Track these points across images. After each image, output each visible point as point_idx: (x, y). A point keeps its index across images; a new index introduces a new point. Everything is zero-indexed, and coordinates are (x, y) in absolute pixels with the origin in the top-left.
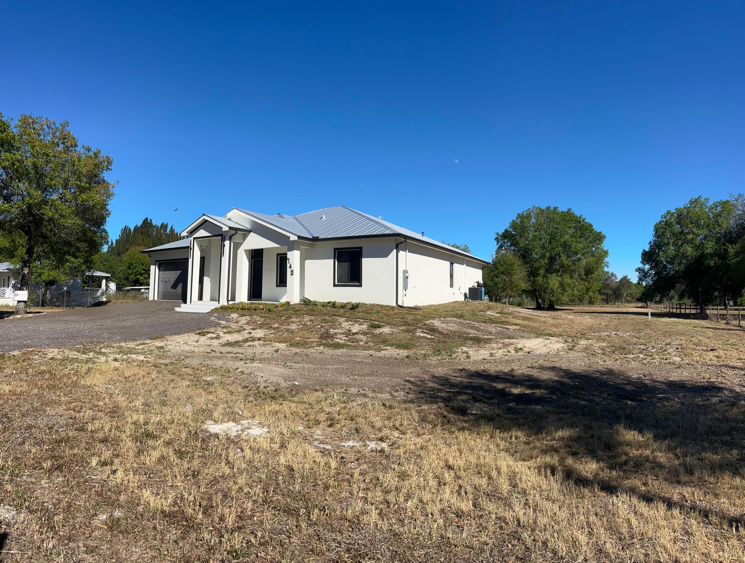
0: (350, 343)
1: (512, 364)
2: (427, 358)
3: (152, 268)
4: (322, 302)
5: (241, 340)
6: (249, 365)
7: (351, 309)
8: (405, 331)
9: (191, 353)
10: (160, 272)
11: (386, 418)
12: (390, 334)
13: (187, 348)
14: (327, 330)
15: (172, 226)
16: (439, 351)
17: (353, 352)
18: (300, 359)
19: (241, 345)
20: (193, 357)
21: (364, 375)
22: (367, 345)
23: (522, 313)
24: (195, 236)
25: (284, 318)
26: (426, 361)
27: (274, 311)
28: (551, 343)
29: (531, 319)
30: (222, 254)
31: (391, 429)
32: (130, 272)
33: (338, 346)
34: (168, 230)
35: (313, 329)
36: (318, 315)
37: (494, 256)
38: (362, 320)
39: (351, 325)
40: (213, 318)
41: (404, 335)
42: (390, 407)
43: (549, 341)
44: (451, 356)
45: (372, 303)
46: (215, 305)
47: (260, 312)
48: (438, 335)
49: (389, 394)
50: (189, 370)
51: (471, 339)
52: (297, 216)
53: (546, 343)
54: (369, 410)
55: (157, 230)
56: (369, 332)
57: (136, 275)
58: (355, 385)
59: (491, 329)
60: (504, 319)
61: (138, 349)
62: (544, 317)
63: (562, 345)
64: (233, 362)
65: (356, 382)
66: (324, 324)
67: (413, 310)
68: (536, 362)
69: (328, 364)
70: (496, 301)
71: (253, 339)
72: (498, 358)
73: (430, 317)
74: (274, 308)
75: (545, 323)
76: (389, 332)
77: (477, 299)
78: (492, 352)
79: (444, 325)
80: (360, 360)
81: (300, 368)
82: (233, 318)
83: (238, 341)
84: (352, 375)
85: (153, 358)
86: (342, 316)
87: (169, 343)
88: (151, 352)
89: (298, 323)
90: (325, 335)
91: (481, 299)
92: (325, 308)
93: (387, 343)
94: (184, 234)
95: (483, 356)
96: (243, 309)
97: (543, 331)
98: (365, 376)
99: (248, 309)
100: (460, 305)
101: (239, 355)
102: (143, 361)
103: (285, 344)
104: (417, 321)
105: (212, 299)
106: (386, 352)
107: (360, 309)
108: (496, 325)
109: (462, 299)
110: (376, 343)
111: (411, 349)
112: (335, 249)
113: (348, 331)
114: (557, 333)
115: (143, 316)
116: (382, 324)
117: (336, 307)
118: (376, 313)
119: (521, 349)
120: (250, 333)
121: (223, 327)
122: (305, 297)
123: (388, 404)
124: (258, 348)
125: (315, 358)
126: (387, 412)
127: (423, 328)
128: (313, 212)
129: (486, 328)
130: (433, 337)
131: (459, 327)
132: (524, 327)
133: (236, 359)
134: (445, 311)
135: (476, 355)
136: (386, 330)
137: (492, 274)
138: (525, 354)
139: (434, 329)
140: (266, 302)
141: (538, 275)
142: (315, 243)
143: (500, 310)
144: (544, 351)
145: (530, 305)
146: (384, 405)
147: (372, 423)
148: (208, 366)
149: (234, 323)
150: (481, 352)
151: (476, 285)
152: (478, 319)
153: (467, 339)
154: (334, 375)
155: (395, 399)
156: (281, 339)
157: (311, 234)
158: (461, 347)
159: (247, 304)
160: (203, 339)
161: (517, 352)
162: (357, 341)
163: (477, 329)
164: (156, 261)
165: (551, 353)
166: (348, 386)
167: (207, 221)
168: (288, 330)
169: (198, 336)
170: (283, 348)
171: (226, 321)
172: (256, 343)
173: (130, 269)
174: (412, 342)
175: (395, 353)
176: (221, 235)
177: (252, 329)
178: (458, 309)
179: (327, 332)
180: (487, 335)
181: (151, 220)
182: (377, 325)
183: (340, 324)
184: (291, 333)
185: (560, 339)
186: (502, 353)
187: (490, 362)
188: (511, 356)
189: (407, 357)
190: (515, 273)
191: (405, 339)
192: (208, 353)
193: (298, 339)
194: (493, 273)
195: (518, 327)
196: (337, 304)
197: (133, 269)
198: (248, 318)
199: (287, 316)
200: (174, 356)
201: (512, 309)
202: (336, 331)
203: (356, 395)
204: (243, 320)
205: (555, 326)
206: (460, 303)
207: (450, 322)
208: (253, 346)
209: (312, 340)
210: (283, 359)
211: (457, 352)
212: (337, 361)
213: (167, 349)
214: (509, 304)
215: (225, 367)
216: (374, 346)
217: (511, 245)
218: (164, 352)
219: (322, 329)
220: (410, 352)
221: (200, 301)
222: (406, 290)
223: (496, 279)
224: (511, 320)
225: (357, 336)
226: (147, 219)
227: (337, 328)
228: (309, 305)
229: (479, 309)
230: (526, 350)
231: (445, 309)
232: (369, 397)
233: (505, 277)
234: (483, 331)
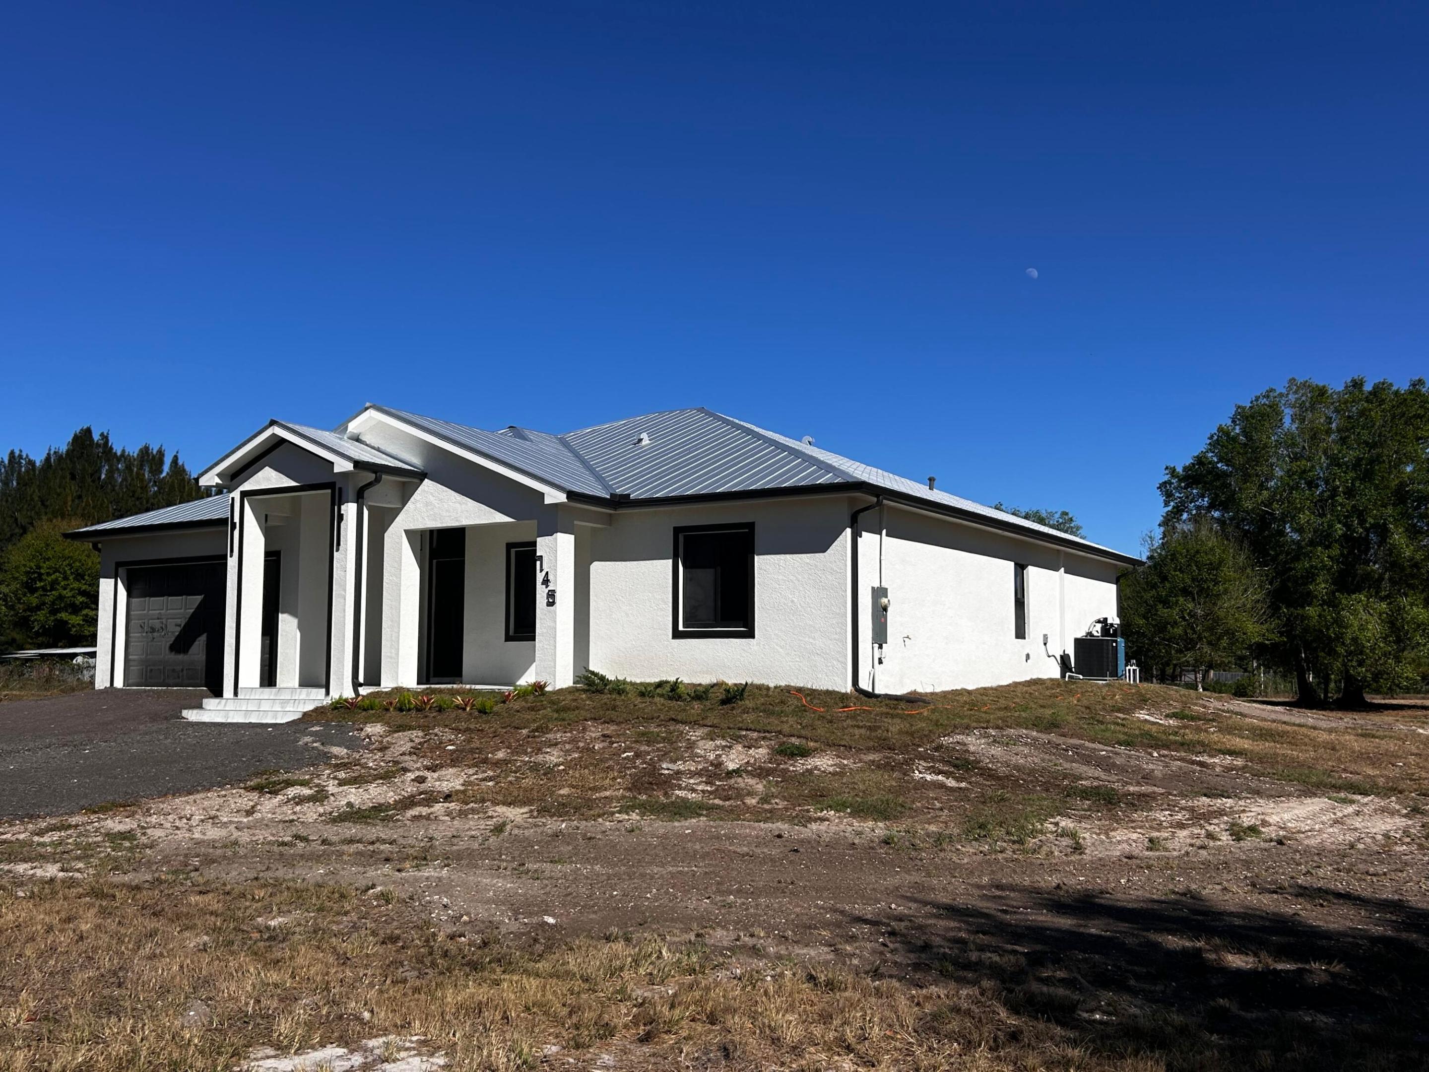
0: (717, 801)
1: (1225, 876)
2: (945, 846)
3: (106, 586)
4: (641, 684)
5: (391, 801)
6: (410, 873)
7: (724, 702)
8: (879, 767)
9: (225, 846)
10: (134, 601)
11: (816, 1017)
12: (834, 774)
13: (213, 833)
14: (651, 763)
15: (176, 457)
16: (982, 826)
17: (725, 828)
18: (566, 849)
19: (392, 817)
20: (230, 860)
21: (755, 894)
22: (767, 807)
23: (1252, 717)
24: (247, 486)
25: (525, 731)
26: (942, 855)
27: (497, 714)
28: (1358, 813)
29: (1283, 734)
30: (333, 542)
31: (830, 1049)
32: (34, 600)
33: (684, 809)
34: (166, 468)
35: (611, 763)
36: (627, 721)
37: (1157, 542)
38: (755, 735)
39: (723, 748)
40: (308, 739)
41: (877, 776)
42: (831, 986)
43: (1350, 809)
44: (1021, 842)
45: (783, 684)
46: (315, 698)
47: (453, 715)
48: (980, 779)
49: (826, 949)
50: (212, 901)
51: (1085, 794)
52: (570, 437)
53: (1340, 814)
54: (766, 993)
55: (129, 468)
56: (775, 769)
57: (58, 611)
58: (728, 922)
59: (1151, 766)
60: (1190, 736)
61: (39, 844)
62: (1330, 731)
63: (1401, 822)
64: (361, 869)
65: (729, 913)
66: (644, 748)
67: (903, 705)
68: (1308, 872)
69: (650, 863)
70: (1162, 679)
71: (430, 798)
72: (1175, 853)
73: (955, 727)
74: (497, 703)
75: (1333, 749)
76: (831, 769)
77: (1102, 674)
78: (1155, 834)
79: (997, 751)
80: (745, 849)
81: (565, 877)
82: (369, 737)
83: (381, 805)
84: (719, 892)
85: (91, 871)
86: (696, 723)
87: (154, 819)
88: (87, 852)
89: (568, 747)
90: (646, 779)
91: (1114, 674)
92: (648, 699)
93: (827, 801)
94: (210, 479)
95: (1125, 845)
96: (401, 710)
97: (1329, 773)
98: (759, 896)
99: (419, 709)
100: (1048, 693)
101: (382, 847)
102: (52, 880)
103: (525, 809)
104: (916, 738)
105: (306, 682)
106: (824, 826)
107: (749, 703)
108: (1166, 752)
109: (1054, 671)
110: (794, 800)
111: (896, 818)
112: (677, 531)
113: (712, 764)
114: (1381, 781)
115: (69, 738)
116: (811, 744)
117: (679, 698)
118: (794, 713)
119: (1253, 829)
120: (421, 780)
121: (336, 765)
122: (591, 668)
123: (822, 978)
124: (444, 822)
125: (614, 847)
126: (822, 1001)
127: (933, 759)
128: (616, 424)
129: (1133, 762)
130: (963, 785)
131: (1047, 757)
132: (1261, 761)
133: (372, 858)
134: (1000, 709)
135: (1102, 842)
136: (824, 762)
137: (1147, 596)
138: (1267, 845)
139: (967, 761)
140: (473, 687)
141: (1307, 598)
142: (619, 512)
143: (1177, 706)
144: (1335, 837)
145: (1277, 692)
146: (811, 978)
147: (773, 1030)
148: (277, 883)
149: (371, 751)
150: (1119, 835)
151: (1097, 630)
152: (1108, 734)
153: (1070, 793)
154: (667, 892)
155: (844, 964)
156: (515, 793)
157: (606, 487)
158: (1053, 816)
159: (416, 693)
160: (269, 805)
161: (1239, 839)
162: (740, 794)
163: (1106, 765)
164: (118, 565)
165: (1361, 846)
166: (706, 922)
167: (283, 441)
168: (535, 768)
169: (255, 796)
170: (519, 819)
171: (347, 748)
172: (438, 808)
173: (33, 591)
174: (901, 799)
175: (850, 829)
176: (331, 485)
177: (428, 769)
178: (1041, 702)
179: (653, 769)
180: (1138, 784)
181: (105, 438)
182: (798, 748)
183: (691, 745)
184: (545, 774)
185: (1393, 803)
186: (1189, 841)
187: (1149, 867)
188: (1219, 849)
189: (887, 842)
190: (1226, 591)
191: (879, 788)
192: (284, 844)
193: (565, 791)
194: (1154, 592)
195: (1239, 762)
196: (682, 689)
197: (44, 588)
198: (417, 735)
199: (534, 726)
200: (166, 860)
201: (1218, 705)
202: (680, 766)
203: (728, 949)
204: (403, 742)
205: (1374, 760)
206: (1049, 684)
207: (1016, 741)
208: (428, 818)
209: (608, 793)
210: (517, 853)
211: (1041, 832)
212: (677, 853)
213: (144, 840)
214: (1204, 689)
215: (331, 883)
216: (786, 809)
217: (1212, 506)
218: (130, 849)
219: (638, 762)
220: (898, 829)
221: (267, 690)
222: (881, 647)
223: (1163, 612)
224: (1215, 737)
225: (740, 780)
226: (88, 431)
227: (682, 758)
228: (601, 692)
229: (1111, 703)
230: (1270, 832)
231: (1003, 703)
232: (766, 956)
233: (1190, 606)
234: (1122, 770)
